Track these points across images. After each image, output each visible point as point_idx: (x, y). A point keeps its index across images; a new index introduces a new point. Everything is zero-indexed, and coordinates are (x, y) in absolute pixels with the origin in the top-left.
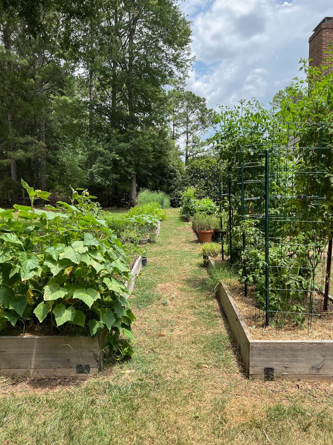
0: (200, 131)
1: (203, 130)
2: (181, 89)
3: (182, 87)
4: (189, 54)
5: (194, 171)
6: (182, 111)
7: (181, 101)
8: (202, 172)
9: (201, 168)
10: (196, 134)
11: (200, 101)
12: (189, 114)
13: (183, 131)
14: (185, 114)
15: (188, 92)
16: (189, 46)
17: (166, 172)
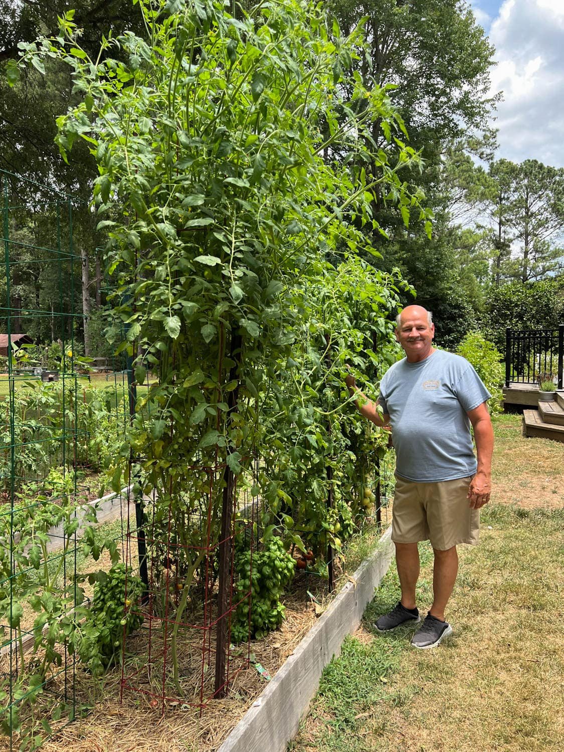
0: (552, 230)
1: (559, 228)
2: (487, 155)
3: (488, 152)
4: (485, 90)
5: (498, 304)
6: (514, 197)
7: (515, 179)
8: (517, 305)
9: (515, 299)
10: (544, 236)
11: (554, 176)
12: (530, 200)
13: (517, 233)
14: (522, 203)
15: (529, 161)
16: (485, 75)
17: (442, 308)
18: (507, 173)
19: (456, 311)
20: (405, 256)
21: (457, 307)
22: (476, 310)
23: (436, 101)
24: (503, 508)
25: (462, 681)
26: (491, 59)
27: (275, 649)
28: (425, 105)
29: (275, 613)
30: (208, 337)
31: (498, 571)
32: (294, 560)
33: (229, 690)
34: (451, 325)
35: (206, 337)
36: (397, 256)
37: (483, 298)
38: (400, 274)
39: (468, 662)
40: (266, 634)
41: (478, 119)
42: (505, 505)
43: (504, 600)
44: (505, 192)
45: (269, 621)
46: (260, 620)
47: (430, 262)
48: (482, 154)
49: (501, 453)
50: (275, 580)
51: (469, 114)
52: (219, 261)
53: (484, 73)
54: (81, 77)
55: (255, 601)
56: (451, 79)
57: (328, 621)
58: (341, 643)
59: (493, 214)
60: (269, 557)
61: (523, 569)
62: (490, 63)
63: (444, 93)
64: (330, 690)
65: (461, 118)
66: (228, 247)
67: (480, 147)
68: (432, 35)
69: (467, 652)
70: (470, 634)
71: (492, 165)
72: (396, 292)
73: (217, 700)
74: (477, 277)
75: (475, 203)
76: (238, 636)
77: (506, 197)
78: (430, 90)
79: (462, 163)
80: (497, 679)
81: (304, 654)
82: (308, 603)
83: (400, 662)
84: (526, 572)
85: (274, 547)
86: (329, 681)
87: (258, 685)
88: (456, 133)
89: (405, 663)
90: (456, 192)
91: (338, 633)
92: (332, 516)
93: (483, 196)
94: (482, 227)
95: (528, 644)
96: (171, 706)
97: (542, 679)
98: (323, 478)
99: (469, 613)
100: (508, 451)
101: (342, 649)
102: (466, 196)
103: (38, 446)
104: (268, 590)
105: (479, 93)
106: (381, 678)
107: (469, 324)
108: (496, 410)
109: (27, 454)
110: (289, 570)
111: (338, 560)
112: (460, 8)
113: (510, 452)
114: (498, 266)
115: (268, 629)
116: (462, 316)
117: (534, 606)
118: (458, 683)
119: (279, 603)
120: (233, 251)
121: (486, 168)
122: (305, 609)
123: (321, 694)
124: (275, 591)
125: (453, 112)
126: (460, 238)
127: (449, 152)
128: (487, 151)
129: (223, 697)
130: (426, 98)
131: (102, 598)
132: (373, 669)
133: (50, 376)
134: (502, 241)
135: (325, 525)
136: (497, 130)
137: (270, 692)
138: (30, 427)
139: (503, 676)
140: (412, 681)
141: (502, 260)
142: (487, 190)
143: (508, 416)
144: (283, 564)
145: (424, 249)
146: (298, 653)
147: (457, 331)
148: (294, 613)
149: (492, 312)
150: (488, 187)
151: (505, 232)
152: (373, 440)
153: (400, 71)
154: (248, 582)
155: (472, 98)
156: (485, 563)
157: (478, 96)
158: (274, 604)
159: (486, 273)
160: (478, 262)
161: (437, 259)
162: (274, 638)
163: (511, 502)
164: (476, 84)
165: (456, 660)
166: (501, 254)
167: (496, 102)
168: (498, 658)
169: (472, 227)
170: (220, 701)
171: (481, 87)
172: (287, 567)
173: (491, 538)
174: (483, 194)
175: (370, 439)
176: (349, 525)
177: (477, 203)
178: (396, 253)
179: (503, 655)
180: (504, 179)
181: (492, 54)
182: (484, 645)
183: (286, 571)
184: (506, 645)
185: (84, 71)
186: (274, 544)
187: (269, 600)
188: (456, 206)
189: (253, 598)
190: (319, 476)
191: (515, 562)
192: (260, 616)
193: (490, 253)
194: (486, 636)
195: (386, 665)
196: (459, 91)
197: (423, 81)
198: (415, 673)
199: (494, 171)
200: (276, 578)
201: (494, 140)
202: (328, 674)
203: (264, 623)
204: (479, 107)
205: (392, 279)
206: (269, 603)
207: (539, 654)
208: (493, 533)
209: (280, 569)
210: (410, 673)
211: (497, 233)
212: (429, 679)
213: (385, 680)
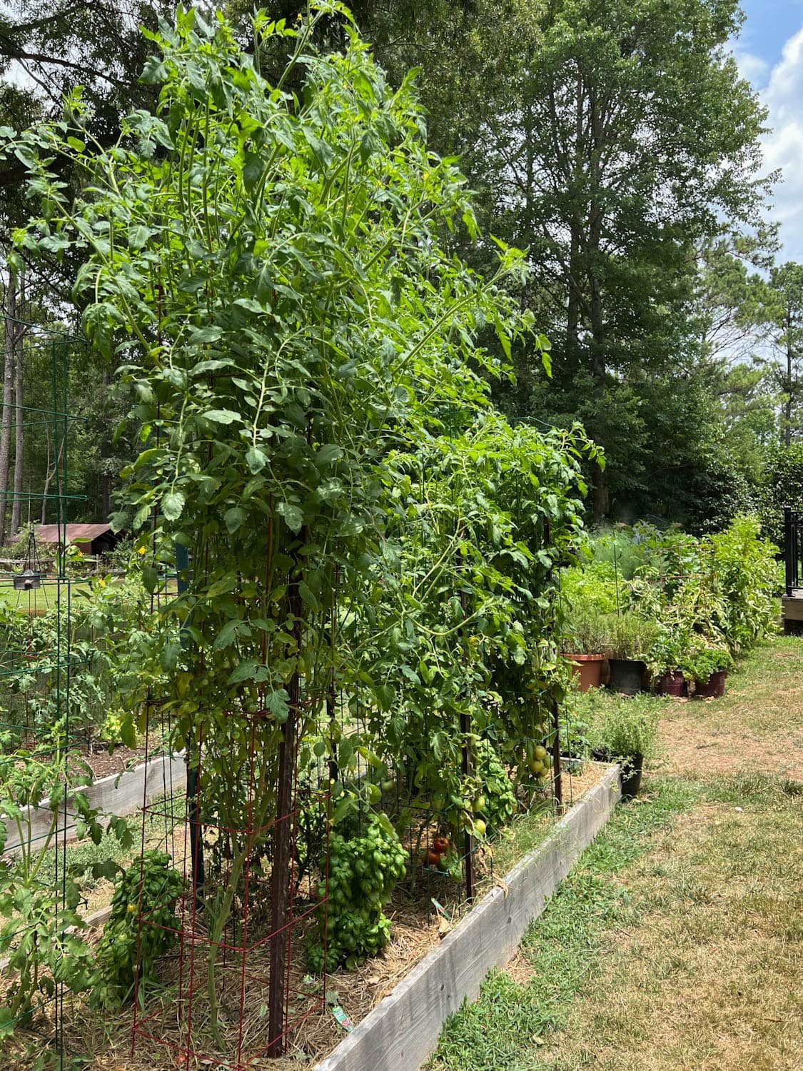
2: (764, 260)
4: (754, 167)
5: (783, 473)
16: (754, 147)
17: (700, 478)
18: (797, 283)
19: (720, 483)
20: (640, 403)
21: (723, 477)
22: (750, 481)
23: (683, 185)
24: (763, 779)
25: (659, 1047)
26: (762, 125)
27: (370, 985)
28: (668, 192)
29: (375, 930)
30: (233, 525)
31: (742, 878)
32: (406, 852)
33: (290, 1046)
34: (714, 504)
35: (231, 525)
36: (628, 404)
37: (760, 465)
38: (584, 430)
39: (672, 1018)
40: (361, 962)
41: (745, 208)
42: (767, 774)
43: (744, 923)
44: (796, 310)
45: (366, 941)
46: (351, 940)
47: (677, 412)
48: (756, 258)
49: (770, 694)
50: (374, 881)
51: (732, 203)
52: (237, 417)
53: (752, 145)
54: (39, 176)
55: (345, 911)
56: (704, 154)
57: (455, 944)
58: (480, 979)
59: (778, 342)
60: (366, 847)
61: (781, 875)
62: (761, 131)
63: (694, 173)
64: (453, 1051)
65: (720, 208)
66: (253, 397)
67: (752, 250)
68: (674, 95)
69: (673, 1002)
70: (683, 975)
71: (774, 273)
72: (576, 458)
73: (270, 1060)
74: (758, 433)
75: (749, 327)
76: (319, 963)
77: (797, 316)
78: (674, 170)
79: (727, 272)
80: (712, 1046)
81: (410, 994)
82: (433, 917)
83: (568, 1013)
84: (787, 880)
85: (373, 832)
86: (453, 1038)
87: (332, 1040)
88: (713, 230)
89: (575, 1016)
90: (720, 313)
91: (476, 964)
92: (467, 787)
93: (761, 318)
94: (762, 361)
95: (771, 993)
96: (203, 1064)
97: (783, 1050)
98: (452, 731)
99: (686, 940)
100: (783, 693)
101: (482, 989)
102: (736, 318)
103: (90, 679)
104: (365, 896)
105: (745, 172)
106: (534, 1037)
107: (740, 503)
108: (771, 630)
109: (75, 690)
110: (397, 867)
111: (481, 853)
112: (717, 54)
113: (786, 693)
114: (787, 415)
115: (365, 954)
116: (729, 491)
117: (788, 934)
118: (651, 1051)
119: (382, 916)
120: (261, 403)
121: (766, 277)
122: (426, 926)
123: (440, 1058)
124: (375, 898)
125: (708, 200)
126: (726, 377)
127: (706, 256)
128: (764, 253)
129: (279, 1055)
130: (669, 183)
131: (123, 899)
132: (524, 1022)
133: (28, 581)
134: (792, 380)
135: (458, 800)
136: (779, 224)
137: (345, 1051)
138: (79, 652)
139: (725, 1042)
140: (580, 1044)
141: (794, 408)
142: (768, 308)
143: (790, 639)
144: (388, 858)
145: (669, 396)
146: (398, 993)
147: (723, 512)
148: (408, 932)
149: (775, 484)
150: (769, 304)
151: (796, 367)
152: (545, 674)
153: (630, 147)
154: (333, 883)
155: (736, 180)
156: (723, 864)
157: (745, 175)
158: (374, 916)
159: (772, 429)
160: (758, 411)
161: (689, 408)
162: (373, 969)
163: (777, 769)
164: (741, 158)
165: (655, 1014)
166: (792, 400)
167: (772, 184)
168: (720, 1013)
169: (747, 361)
170: (275, 1061)
171: (748, 163)
172: (394, 863)
173: (737, 825)
174: (761, 314)
175: (540, 672)
176: (507, 801)
177: (752, 328)
178: (628, 399)
179: (729, 1010)
180: (793, 292)
181: (764, 117)
182: (701, 991)
183: (393, 868)
184: (735, 993)
185: (44, 168)
186: (375, 827)
187: (367, 910)
188: (722, 331)
189: (342, 906)
190: (446, 728)
191: (769, 864)
192: (352, 933)
193: (776, 398)
194: (706, 978)
195: (545, 1016)
196: (715, 170)
197: (663, 159)
198: (587, 1032)
199: (778, 279)
200: (376, 878)
201: (773, 238)
202: (454, 1026)
203: (359, 945)
204: (746, 191)
205: (573, 439)
206: (366, 915)
207: (785, 1009)
208: (741, 818)
209: (384, 865)
210: (582, 1031)
211: (785, 369)
212: (607, 1042)
213: (540, 1041)
